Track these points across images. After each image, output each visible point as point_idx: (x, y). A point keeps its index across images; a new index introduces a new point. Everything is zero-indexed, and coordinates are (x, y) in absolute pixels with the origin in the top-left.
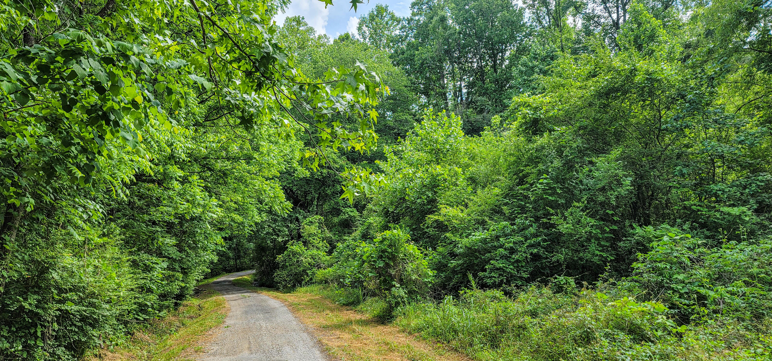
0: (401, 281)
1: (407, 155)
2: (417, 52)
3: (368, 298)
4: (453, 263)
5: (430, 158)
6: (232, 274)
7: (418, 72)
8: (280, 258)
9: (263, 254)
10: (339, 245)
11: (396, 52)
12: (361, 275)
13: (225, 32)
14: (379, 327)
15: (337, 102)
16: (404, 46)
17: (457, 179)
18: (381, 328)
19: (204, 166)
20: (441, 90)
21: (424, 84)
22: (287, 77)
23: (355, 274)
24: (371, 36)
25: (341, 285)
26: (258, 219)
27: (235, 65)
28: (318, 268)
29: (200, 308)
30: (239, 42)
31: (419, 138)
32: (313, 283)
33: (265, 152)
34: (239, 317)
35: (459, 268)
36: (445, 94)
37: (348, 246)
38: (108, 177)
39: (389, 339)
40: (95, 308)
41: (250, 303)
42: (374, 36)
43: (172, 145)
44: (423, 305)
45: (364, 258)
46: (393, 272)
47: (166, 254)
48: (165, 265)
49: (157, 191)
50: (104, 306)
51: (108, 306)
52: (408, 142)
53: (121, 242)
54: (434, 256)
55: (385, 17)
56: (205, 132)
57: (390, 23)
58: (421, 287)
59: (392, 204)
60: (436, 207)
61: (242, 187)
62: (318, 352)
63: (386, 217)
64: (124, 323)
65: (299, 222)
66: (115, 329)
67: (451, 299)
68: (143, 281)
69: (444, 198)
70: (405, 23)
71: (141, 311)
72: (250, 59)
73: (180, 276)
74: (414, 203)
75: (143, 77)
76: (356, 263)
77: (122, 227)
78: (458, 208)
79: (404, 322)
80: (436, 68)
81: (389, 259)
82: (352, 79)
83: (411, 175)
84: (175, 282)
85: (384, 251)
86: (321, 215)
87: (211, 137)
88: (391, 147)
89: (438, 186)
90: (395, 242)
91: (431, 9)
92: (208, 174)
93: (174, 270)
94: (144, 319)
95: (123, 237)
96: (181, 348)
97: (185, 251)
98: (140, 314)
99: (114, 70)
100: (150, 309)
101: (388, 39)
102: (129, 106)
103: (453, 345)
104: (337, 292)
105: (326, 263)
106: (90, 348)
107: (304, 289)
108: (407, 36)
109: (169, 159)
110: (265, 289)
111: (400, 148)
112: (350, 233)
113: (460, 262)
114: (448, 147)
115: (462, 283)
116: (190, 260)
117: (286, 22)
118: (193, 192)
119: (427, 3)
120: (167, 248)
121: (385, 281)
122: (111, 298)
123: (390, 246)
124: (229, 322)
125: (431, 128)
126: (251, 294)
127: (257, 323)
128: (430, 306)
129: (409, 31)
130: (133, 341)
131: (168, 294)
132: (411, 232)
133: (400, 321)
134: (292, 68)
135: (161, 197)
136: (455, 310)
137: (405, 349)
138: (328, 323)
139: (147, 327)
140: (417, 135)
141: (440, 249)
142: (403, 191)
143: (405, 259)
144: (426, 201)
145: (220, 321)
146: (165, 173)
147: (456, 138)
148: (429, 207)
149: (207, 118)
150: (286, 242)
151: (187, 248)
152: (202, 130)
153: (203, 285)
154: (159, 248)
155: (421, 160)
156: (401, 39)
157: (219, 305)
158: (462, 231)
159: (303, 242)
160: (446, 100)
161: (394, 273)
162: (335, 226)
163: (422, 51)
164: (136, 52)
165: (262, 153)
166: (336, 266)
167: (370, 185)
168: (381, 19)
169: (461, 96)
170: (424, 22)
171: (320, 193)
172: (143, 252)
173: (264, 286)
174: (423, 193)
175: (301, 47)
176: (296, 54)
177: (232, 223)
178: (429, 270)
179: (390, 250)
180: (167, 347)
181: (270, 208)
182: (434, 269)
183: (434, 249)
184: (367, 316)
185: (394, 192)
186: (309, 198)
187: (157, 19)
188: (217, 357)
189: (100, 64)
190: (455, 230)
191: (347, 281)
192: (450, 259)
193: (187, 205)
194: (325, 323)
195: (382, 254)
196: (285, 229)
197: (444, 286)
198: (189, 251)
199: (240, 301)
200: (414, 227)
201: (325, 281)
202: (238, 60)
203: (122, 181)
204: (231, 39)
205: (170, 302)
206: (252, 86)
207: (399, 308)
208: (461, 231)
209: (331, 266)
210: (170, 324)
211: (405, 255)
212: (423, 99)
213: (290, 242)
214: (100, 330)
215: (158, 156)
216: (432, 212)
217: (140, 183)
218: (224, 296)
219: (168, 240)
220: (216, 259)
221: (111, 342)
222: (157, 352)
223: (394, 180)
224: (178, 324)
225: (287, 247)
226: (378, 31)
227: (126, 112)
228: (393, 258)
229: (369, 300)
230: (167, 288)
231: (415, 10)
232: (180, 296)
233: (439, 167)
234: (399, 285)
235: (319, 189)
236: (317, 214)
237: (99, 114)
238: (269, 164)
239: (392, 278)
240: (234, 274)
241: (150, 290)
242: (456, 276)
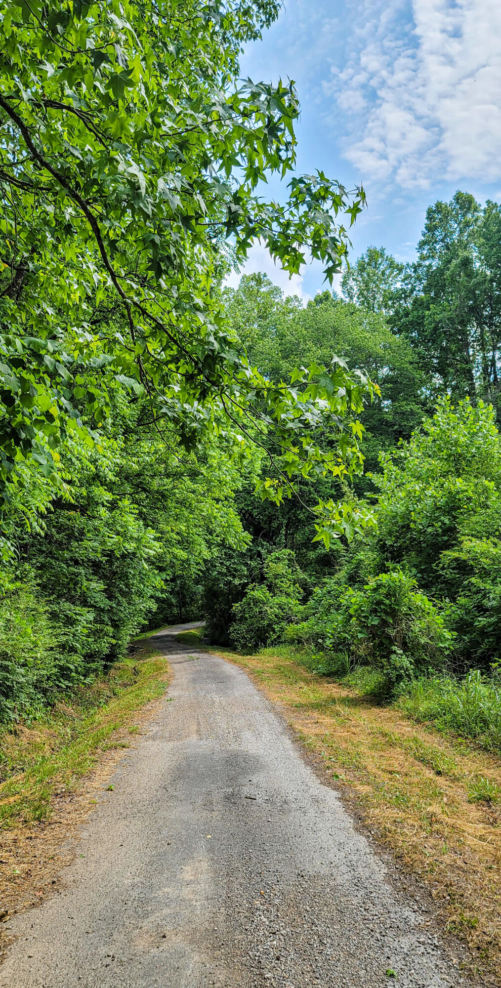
0: (405, 646)
1: (413, 463)
2: (427, 312)
3: (357, 667)
4: (482, 621)
5: (445, 469)
6: (175, 626)
7: (429, 341)
8: (237, 607)
9: (215, 601)
10: (317, 590)
11: (397, 313)
12: (346, 635)
13: (158, 323)
14: (373, 709)
15: (307, 411)
16: (408, 304)
17: (487, 498)
18: (376, 710)
19: (138, 486)
20: (464, 366)
21: (437, 358)
22: (240, 381)
23: (339, 633)
24: (361, 294)
25: (321, 648)
26: (206, 554)
27: (172, 366)
28: (288, 622)
29: (136, 672)
30: (177, 335)
31: (430, 439)
32: (282, 642)
33: (215, 465)
34: (185, 686)
35: (491, 628)
36: (470, 371)
37: (329, 592)
38: (21, 507)
39: (388, 728)
40: (8, 672)
41: (198, 668)
42: (365, 293)
43: (96, 460)
44: (438, 681)
45: (351, 611)
46: (392, 633)
47: (92, 602)
48: (91, 617)
49: (79, 520)
50: (18, 670)
51: (22, 671)
52: (413, 445)
53: (37, 588)
54: (451, 609)
55: (380, 264)
56: (138, 440)
57: (387, 272)
58: (434, 655)
59: (390, 533)
60: (456, 539)
61: (186, 514)
62: (289, 742)
63: (383, 553)
64: (43, 691)
65: (261, 558)
66: (32, 699)
67: (479, 674)
68: (64, 638)
69: (468, 525)
70: (410, 272)
71: (63, 676)
72: (191, 358)
73: (110, 630)
74: (422, 532)
75: (58, 380)
76: (340, 618)
77: (38, 568)
78: (489, 541)
79: (410, 704)
80: (456, 334)
81: (387, 613)
82: (328, 381)
83: (418, 493)
84: (103, 638)
85: (379, 603)
86: (292, 548)
87: (146, 446)
88: (389, 452)
89: (459, 508)
90: (395, 591)
91: (448, 249)
92: (143, 496)
93: (102, 622)
94: (67, 686)
95: (39, 581)
96: (112, 727)
97: (116, 598)
98: (62, 680)
99: (24, 374)
100: (73, 674)
101: (384, 296)
102: (43, 418)
103: (481, 741)
104: (314, 657)
105: (299, 615)
106: (4, 723)
107: (269, 650)
108: (412, 291)
109: (93, 479)
110: (218, 649)
111: (403, 454)
112: (331, 574)
113: (493, 619)
114: (474, 450)
115: (495, 650)
116: (123, 609)
117: (242, 282)
118: (125, 522)
119: (442, 241)
120: (94, 595)
121: (381, 644)
122: (26, 660)
123: (388, 595)
124: (172, 693)
125: (448, 424)
126: (201, 655)
127: (208, 696)
128: (448, 682)
129: (415, 282)
130: (54, 715)
131: (95, 655)
132: (419, 575)
133: (404, 702)
134: (247, 369)
135: (84, 528)
136: (483, 690)
137: (411, 744)
138: (303, 701)
139: (70, 697)
140: (427, 434)
141: (462, 600)
142: (406, 515)
143: (410, 615)
144: (440, 530)
145: (162, 690)
146: (89, 497)
147: (485, 437)
148: (446, 538)
149: (140, 422)
150: (245, 585)
151: (118, 595)
152: (135, 437)
153: (139, 641)
154: (83, 594)
155: (432, 471)
156: (404, 295)
157: (159, 669)
158: (495, 574)
159: (267, 586)
160: (472, 379)
161: (394, 634)
162: (311, 563)
163: (435, 311)
164: (51, 351)
165: (211, 466)
166: (312, 620)
167: (353, 526)
168: (375, 267)
169: (495, 372)
170: (438, 268)
171: (289, 518)
172: (64, 600)
173: (216, 645)
174: (437, 519)
175: (262, 317)
176: (256, 326)
177: (175, 561)
178: (446, 630)
179: (387, 602)
180: (95, 724)
181: (223, 541)
182: (453, 630)
183: (453, 600)
184: (357, 693)
185: (394, 517)
186: (275, 525)
187: (73, 305)
188: (158, 742)
189: (9, 367)
190: (485, 573)
191: (328, 642)
192: (478, 614)
193: (116, 538)
194: (298, 700)
195: (376, 607)
196: (243, 567)
197: (467, 654)
198: (120, 598)
199: (185, 665)
200: (423, 567)
201: (298, 640)
202: (175, 360)
203: (37, 510)
204: (167, 333)
205: (98, 664)
206: (194, 394)
207: (401, 683)
208: (493, 575)
209: (306, 619)
210: (99, 693)
211: (410, 609)
212: (438, 380)
213: (250, 587)
214: (14, 701)
215: (79, 476)
216: (448, 546)
217: (59, 510)
218: (166, 657)
219: (94, 585)
220: (154, 607)
221: (28, 715)
222: (83, 730)
223: (394, 500)
224: (109, 694)
225: (247, 593)
226: (372, 285)
227: (38, 426)
228: (393, 613)
229: (360, 670)
230: (94, 647)
231: (425, 252)
232: (111, 657)
233: (459, 481)
234: (401, 652)
235: (288, 513)
236: (285, 547)
237: (6, 432)
238: (220, 482)
239: (391, 641)
240: (179, 626)
241: (73, 650)
242: (486, 640)
